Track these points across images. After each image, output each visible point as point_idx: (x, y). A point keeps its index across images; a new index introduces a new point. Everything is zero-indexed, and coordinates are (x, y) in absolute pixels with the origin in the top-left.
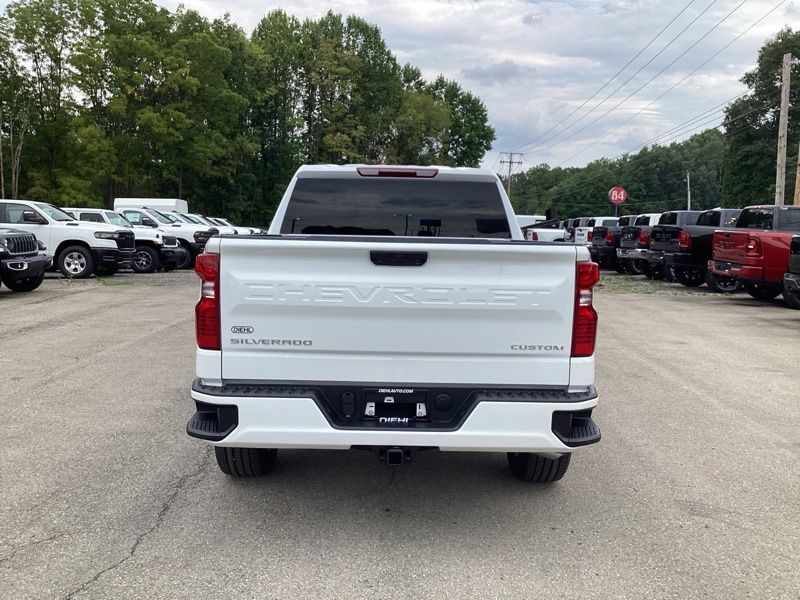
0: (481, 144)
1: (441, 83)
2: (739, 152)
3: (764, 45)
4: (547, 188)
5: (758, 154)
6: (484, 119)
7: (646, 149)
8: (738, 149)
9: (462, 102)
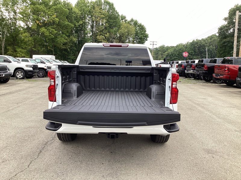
0: (144, 39)
1: (132, 20)
2: (222, 41)
3: (230, 9)
4: (164, 52)
5: (228, 42)
6: (145, 31)
7: (194, 40)
8: (222, 40)
9: (139, 26)
